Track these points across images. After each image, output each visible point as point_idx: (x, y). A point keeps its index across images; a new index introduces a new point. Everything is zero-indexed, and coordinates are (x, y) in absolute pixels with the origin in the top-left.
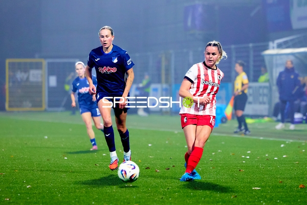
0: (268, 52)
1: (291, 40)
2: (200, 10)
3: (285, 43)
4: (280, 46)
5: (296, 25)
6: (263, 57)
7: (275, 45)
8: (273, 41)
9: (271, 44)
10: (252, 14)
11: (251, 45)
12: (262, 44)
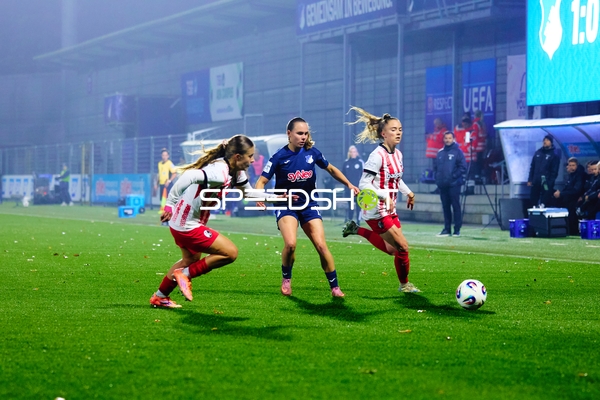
0: (185, 143)
1: (210, 132)
2: (120, 101)
3: (204, 134)
4: (198, 137)
5: (215, 117)
6: (181, 148)
7: (194, 137)
8: (191, 132)
9: (189, 135)
10: (172, 106)
11: (169, 136)
12: (182, 135)
